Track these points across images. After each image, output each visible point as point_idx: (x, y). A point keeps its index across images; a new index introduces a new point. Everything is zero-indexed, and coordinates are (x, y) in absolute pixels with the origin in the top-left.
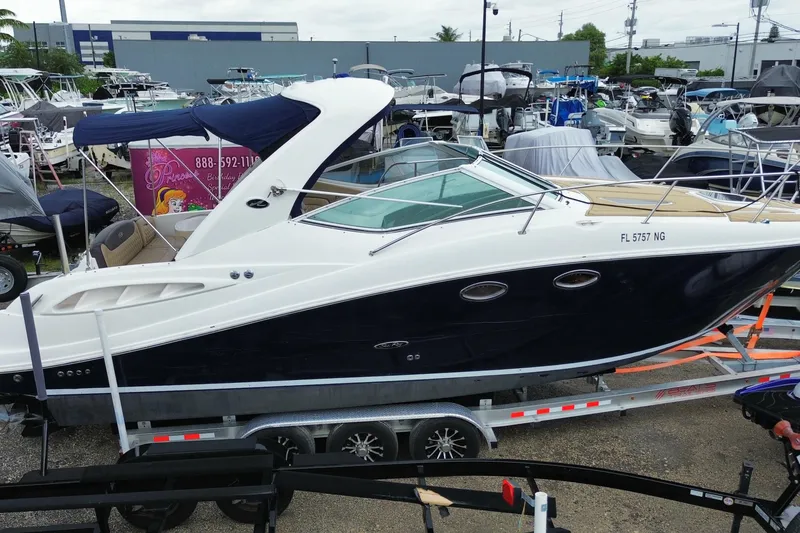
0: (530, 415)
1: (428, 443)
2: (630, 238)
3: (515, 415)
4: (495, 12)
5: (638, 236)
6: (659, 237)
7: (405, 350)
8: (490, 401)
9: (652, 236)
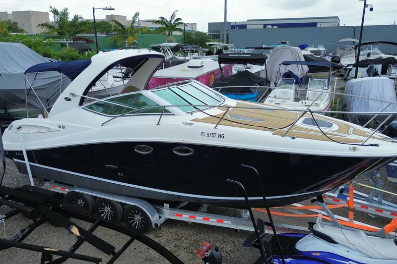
0: (186, 217)
1: (130, 216)
2: (206, 134)
3: (177, 215)
4: (371, 10)
5: (210, 134)
6: (221, 136)
7: (116, 171)
8: (168, 205)
9: (217, 135)
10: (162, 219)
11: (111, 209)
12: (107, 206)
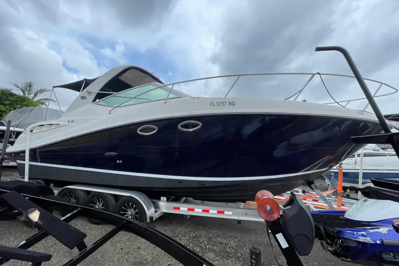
0: (184, 210)
1: (123, 210)
2: (215, 104)
3: (175, 208)
5: (219, 103)
6: (232, 104)
8: (165, 198)
9: (228, 103)
10: (158, 213)
11: (103, 205)
12: (99, 202)
